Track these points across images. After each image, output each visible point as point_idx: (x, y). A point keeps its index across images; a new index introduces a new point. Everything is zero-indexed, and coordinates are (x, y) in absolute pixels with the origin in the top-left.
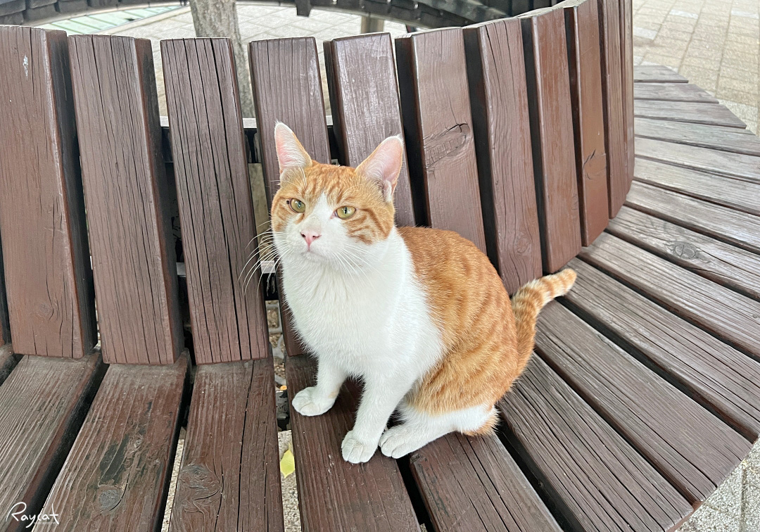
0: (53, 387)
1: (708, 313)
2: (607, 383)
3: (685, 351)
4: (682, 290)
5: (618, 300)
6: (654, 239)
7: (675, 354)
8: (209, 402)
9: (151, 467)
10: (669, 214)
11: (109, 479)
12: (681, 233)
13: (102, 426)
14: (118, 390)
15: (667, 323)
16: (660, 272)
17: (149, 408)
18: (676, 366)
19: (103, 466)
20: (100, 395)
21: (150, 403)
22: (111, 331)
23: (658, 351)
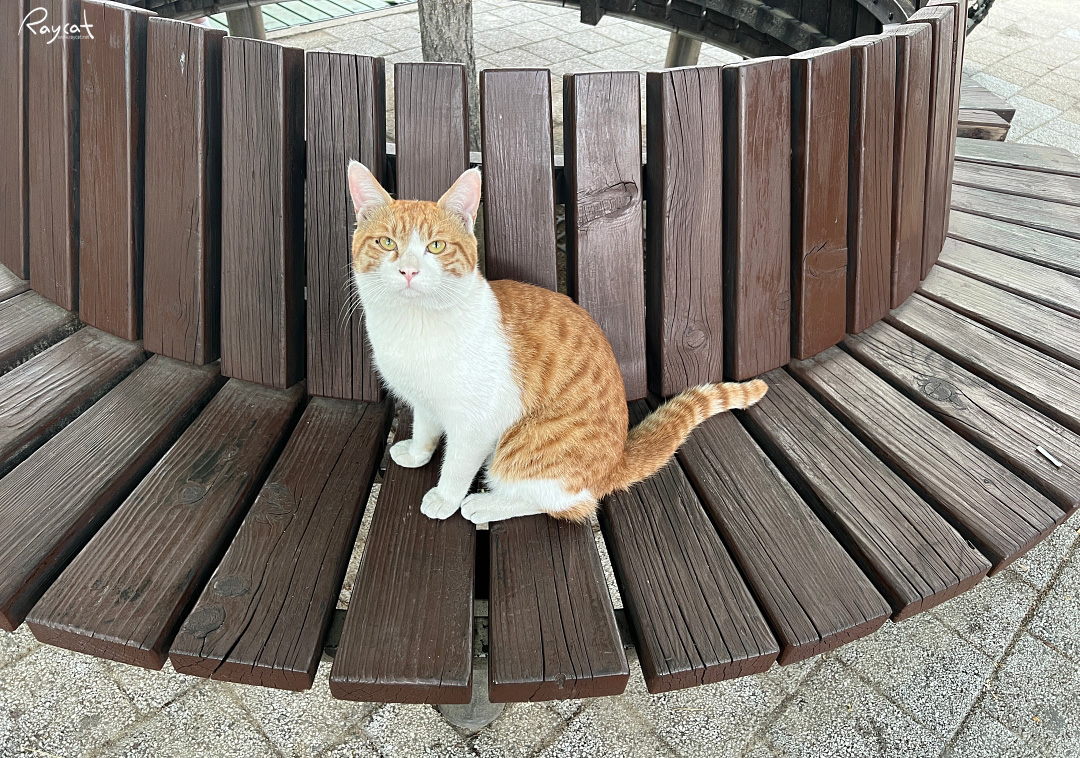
0: (172, 388)
1: (924, 464)
2: (747, 510)
3: (866, 498)
4: (905, 433)
5: (813, 427)
6: (904, 369)
7: (850, 499)
8: (311, 433)
9: (238, 476)
10: (945, 344)
11: (198, 477)
12: (947, 368)
13: (205, 432)
14: (229, 404)
15: (862, 465)
16: (889, 407)
17: (253, 426)
18: (844, 510)
19: (195, 466)
20: (212, 405)
21: (255, 422)
22: (231, 342)
23: (832, 491)
